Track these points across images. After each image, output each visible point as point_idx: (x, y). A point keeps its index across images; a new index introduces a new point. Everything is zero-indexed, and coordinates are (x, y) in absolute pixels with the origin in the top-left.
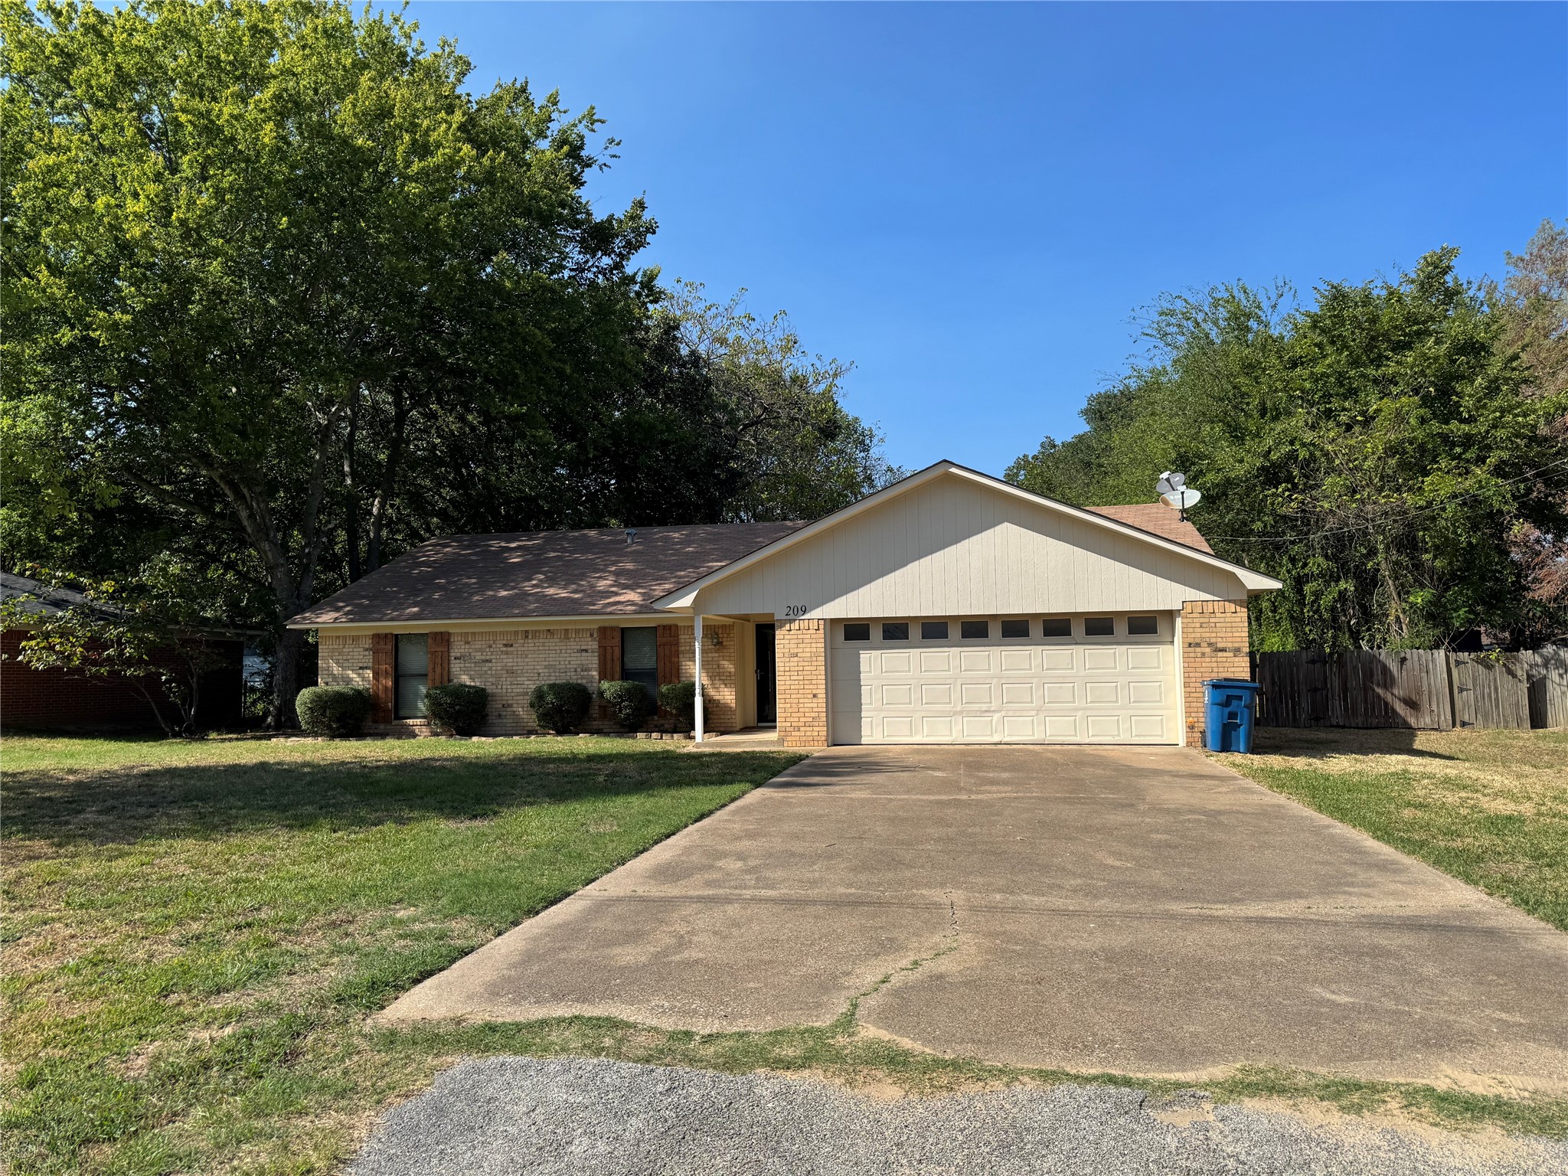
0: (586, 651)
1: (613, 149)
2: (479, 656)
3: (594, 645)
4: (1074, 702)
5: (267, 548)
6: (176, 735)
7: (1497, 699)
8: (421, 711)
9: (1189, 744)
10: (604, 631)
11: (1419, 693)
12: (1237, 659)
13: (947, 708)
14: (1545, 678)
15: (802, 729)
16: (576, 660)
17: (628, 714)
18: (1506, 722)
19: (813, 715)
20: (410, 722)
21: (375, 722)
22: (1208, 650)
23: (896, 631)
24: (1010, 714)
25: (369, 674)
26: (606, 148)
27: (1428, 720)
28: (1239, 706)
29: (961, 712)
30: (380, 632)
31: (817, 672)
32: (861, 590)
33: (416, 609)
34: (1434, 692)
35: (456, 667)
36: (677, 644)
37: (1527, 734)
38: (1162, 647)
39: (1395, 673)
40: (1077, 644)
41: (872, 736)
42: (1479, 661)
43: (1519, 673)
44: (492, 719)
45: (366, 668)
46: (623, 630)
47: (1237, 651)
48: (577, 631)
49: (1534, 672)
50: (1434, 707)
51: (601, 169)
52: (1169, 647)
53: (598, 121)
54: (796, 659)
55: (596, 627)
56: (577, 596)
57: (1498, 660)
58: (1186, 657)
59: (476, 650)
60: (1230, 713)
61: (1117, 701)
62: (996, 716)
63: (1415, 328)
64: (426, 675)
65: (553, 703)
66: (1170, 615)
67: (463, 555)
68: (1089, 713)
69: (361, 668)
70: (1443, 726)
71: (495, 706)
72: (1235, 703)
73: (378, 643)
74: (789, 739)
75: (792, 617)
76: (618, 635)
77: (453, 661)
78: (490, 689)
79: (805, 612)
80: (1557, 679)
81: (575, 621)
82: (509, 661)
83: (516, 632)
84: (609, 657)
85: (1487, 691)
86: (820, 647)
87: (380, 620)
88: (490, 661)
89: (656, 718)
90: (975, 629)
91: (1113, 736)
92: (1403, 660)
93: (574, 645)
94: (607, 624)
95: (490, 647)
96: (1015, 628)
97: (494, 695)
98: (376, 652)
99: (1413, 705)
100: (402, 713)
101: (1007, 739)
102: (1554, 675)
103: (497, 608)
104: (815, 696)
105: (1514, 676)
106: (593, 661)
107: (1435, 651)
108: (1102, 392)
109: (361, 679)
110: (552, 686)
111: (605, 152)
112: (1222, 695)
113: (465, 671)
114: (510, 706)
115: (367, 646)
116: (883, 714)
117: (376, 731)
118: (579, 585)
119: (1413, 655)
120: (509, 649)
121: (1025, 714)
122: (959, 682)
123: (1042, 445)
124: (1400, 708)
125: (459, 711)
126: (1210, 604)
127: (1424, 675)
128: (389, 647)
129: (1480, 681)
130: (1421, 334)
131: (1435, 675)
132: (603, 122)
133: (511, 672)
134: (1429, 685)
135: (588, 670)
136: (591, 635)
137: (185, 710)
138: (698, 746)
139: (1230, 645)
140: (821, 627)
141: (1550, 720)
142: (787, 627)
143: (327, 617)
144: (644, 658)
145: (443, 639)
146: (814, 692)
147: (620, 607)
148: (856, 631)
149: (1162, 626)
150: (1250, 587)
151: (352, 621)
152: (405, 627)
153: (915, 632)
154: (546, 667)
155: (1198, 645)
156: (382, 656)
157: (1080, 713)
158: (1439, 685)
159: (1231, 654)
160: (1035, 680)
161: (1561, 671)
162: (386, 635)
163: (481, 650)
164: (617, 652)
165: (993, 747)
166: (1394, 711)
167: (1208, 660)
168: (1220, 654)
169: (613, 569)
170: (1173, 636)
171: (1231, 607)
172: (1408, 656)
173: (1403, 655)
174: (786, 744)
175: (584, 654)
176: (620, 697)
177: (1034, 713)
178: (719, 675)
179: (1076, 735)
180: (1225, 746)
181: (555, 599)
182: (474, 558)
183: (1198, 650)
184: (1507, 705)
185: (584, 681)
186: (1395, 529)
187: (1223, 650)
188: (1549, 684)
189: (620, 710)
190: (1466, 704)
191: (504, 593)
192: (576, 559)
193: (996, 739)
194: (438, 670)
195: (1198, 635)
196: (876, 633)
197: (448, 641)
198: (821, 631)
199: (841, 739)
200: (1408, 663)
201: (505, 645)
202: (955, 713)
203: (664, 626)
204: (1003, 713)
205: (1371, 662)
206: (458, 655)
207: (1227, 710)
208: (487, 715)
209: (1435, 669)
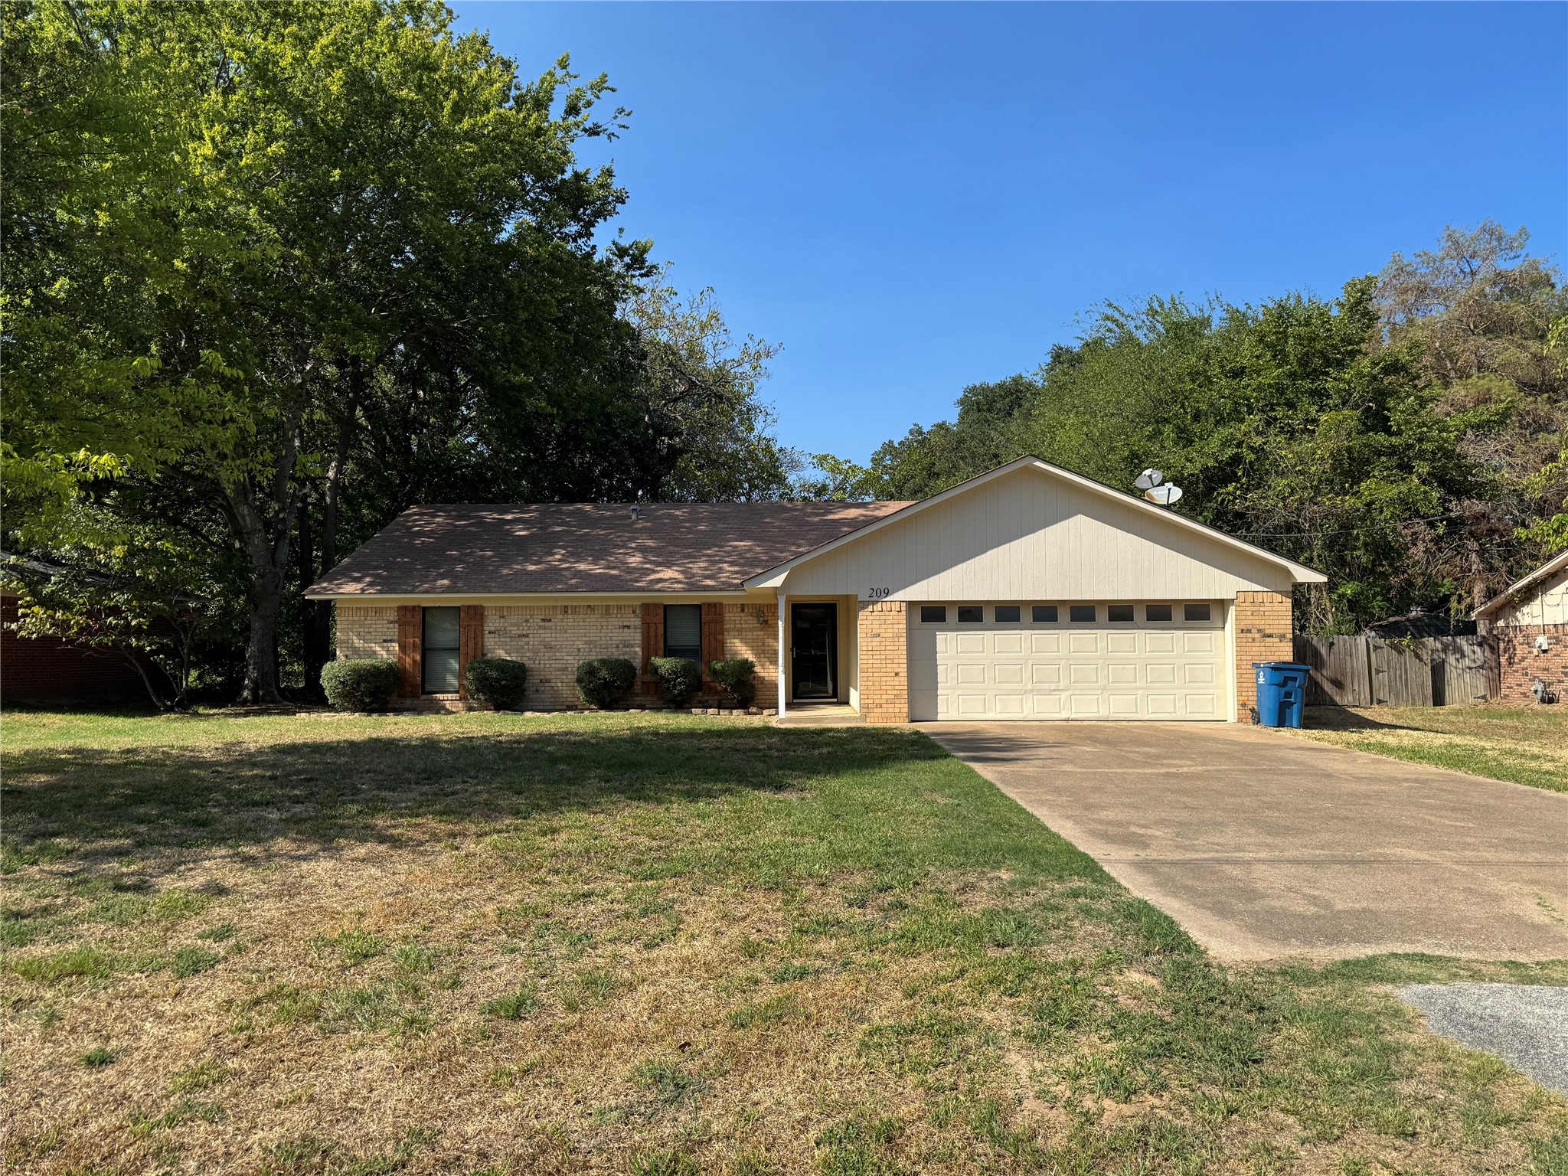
0: (628, 627)
1: (622, 119)
2: (515, 631)
3: (638, 622)
4: (1135, 682)
5: (246, 512)
6: (169, 710)
7: (1406, 680)
8: (451, 685)
9: (1240, 720)
10: (647, 608)
11: (1344, 674)
12: (1282, 644)
13: (1019, 686)
14: (1443, 661)
15: (884, 706)
16: (618, 636)
17: (681, 690)
18: (1414, 700)
19: (895, 692)
20: (440, 696)
21: (402, 696)
22: (1257, 636)
23: (970, 614)
24: (1077, 692)
25: (396, 647)
26: (616, 117)
27: (1350, 698)
28: (1294, 686)
29: (1032, 691)
30: (406, 604)
31: (899, 652)
32: (942, 574)
33: (446, 582)
34: (1356, 674)
35: (490, 641)
36: (722, 622)
37: (1430, 709)
38: (1215, 633)
39: (1325, 656)
40: (1139, 628)
41: (947, 712)
42: (1393, 646)
43: (1425, 657)
44: (530, 694)
45: (391, 641)
46: (666, 607)
47: (1282, 637)
48: (619, 607)
49: (1435, 656)
50: (1356, 688)
51: (609, 137)
52: (1219, 633)
53: (607, 88)
54: (878, 639)
55: (638, 603)
56: (613, 572)
57: (1408, 646)
58: (1238, 643)
59: (512, 625)
60: (1286, 693)
61: (1174, 682)
62: (1064, 695)
63: (1350, 348)
64: (459, 649)
65: (605, 679)
66: (1223, 604)
67: (459, 526)
68: (1149, 692)
69: (385, 641)
70: (1363, 704)
71: (532, 681)
72: (1290, 683)
73: (405, 615)
74: (871, 715)
75: (875, 598)
76: (661, 611)
77: (487, 635)
78: (529, 664)
79: (887, 595)
80: (1454, 662)
81: (617, 598)
82: (547, 636)
83: (555, 608)
84: (652, 634)
85: (1398, 672)
86: (903, 626)
87: (412, 592)
88: (527, 636)
89: (700, 694)
90: (1045, 614)
91: (1170, 713)
92: (1332, 644)
93: (615, 622)
94: (650, 601)
95: (527, 621)
96: (1083, 613)
97: (532, 670)
98: (402, 623)
99: (1339, 684)
100: (428, 688)
101: (1074, 716)
102: (1451, 659)
103: (534, 583)
104: (897, 674)
105: (1421, 660)
106: (636, 637)
107: (1358, 638)
108: (978, 385)
109: (385, 654)
110: (603, 662)
111: (614, 122)
112: (1279, 677)
113: (502, 646)
114: (548, 681)
115: (392, 619)
116: (959, 692)
117: (402, 706)
118: (607, 560)
119: (1340, 641)
120: (547, 624)
121: (1091, 692)
122: (1030, 663)
123: (911, 432)
124: (1328, 687)
125: (504, 686)
126: (1260, 594)
127: (1348, 658)
128: (418, 618)
129: (1393, 664)
130: (1352, 354)
131: (1357, 658)
132: (613, 90)
133: (549, 647)
134: (1352, 667)
135: (632, 646)
136: (634, 612)
137: (177, 683)
138: (782, 721)
139: (1276, 631)
140: (903, 609)
141: (1447, 699)
142: (870, 608)
143: (351, 588)
144: (686, 634)
145: (477, 613)
146: (896, 670)
147: (666, 584)
148: (932, 613)
149: (1214, 614)
150: (1300, 580)
151: (380, 592)
152: (434, 599)
153: (989, 615)
154: (586, 643)
155: (1249, 631)
156: (409, 629)
157: (1140, 692)
158: (1360, 668)
159: (1278, 640)
160: (1100, 662)
161: (1458, 656)
162: (414, 607)
163: (517, 625)
164: (661, 628)
165: (1065, 723)
166: (1323, 689)
167: (1257, 644)
168: (1268, 639)
169: (633, 545)
170: (1224, 623)
171: (1278, 597)
172: (1335, 641)
173: (1331, 640)
174: (868, 720)
175: (626, 630)
176: (675, 673)
177: (1099, 692)
178: (764, 652)
179: (1137, 712)
180: (1281, 722)
181: (591, 575)
182: (473, 529)
183: (1249, 635)
184: (1414, 685)
185: (626, 657)
186: (1332, 527)
187: (1270, 636)
188: (1447, 668)
189: (674, 686)
190: (1382, 685)
191: (533, 568)
192: (586, 534)
193: (1064, 716)
194: (471, 644)
195: (1250, 622)
196: (952, 616)
197: (482, 614)
198: (904, 613)
199: (918, 716)
200: (1335, 647)
201: (543, 620)
202: (1026, 692)
203: (709, 605)
204: (1071, 692)
205: (1305, 646)
206: (493, 629)
207: (1284, 690)
208: (525, 690)
209: (1357, 653)
